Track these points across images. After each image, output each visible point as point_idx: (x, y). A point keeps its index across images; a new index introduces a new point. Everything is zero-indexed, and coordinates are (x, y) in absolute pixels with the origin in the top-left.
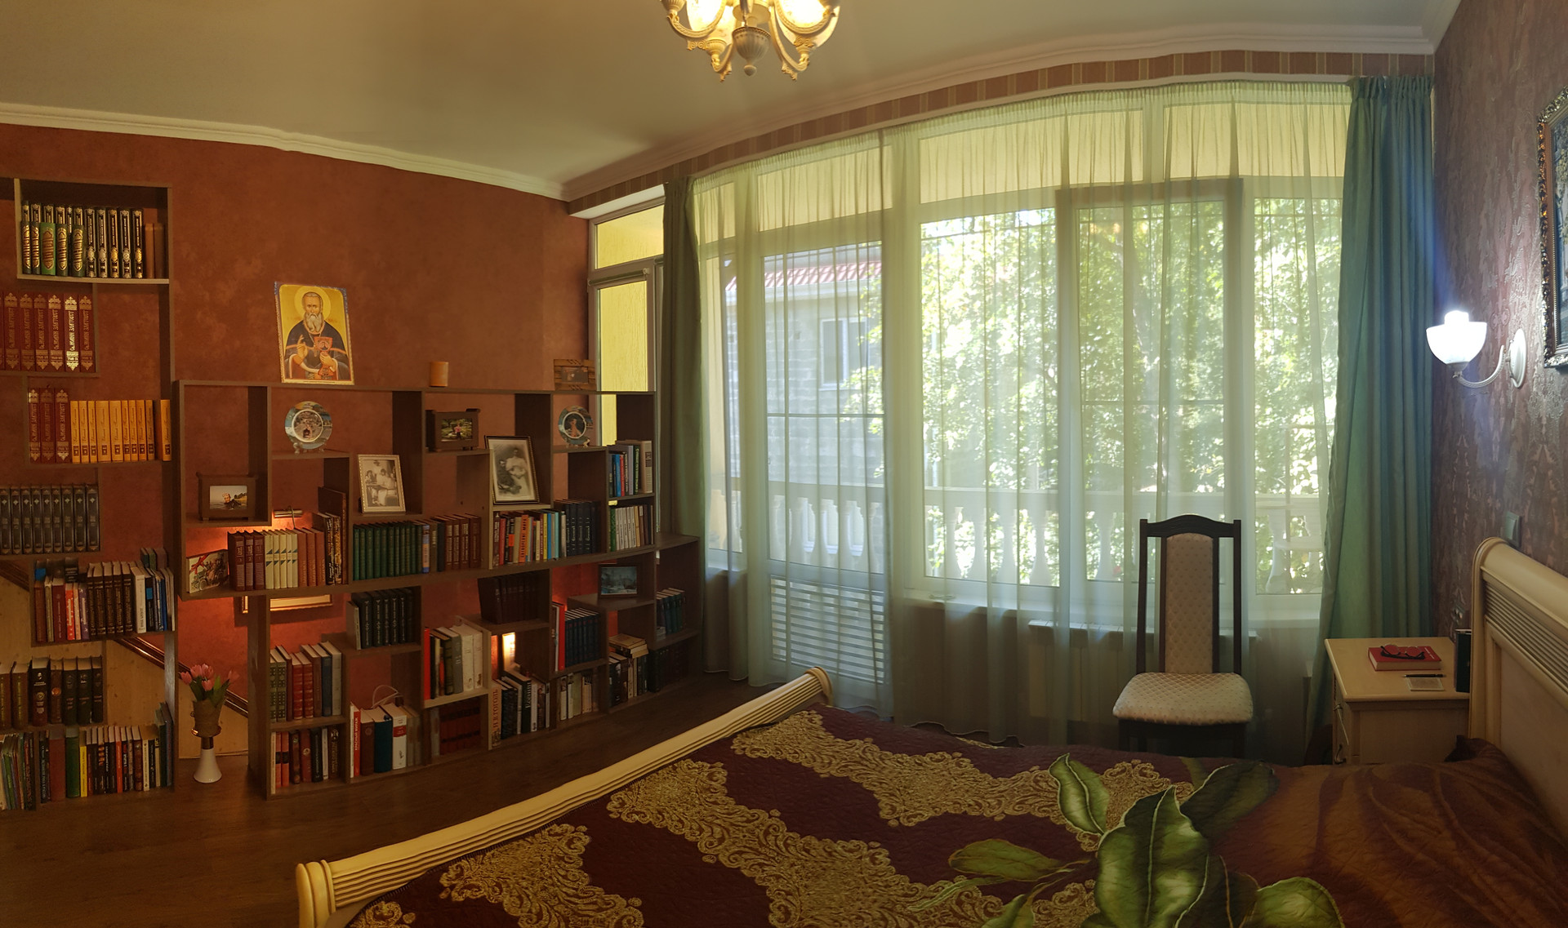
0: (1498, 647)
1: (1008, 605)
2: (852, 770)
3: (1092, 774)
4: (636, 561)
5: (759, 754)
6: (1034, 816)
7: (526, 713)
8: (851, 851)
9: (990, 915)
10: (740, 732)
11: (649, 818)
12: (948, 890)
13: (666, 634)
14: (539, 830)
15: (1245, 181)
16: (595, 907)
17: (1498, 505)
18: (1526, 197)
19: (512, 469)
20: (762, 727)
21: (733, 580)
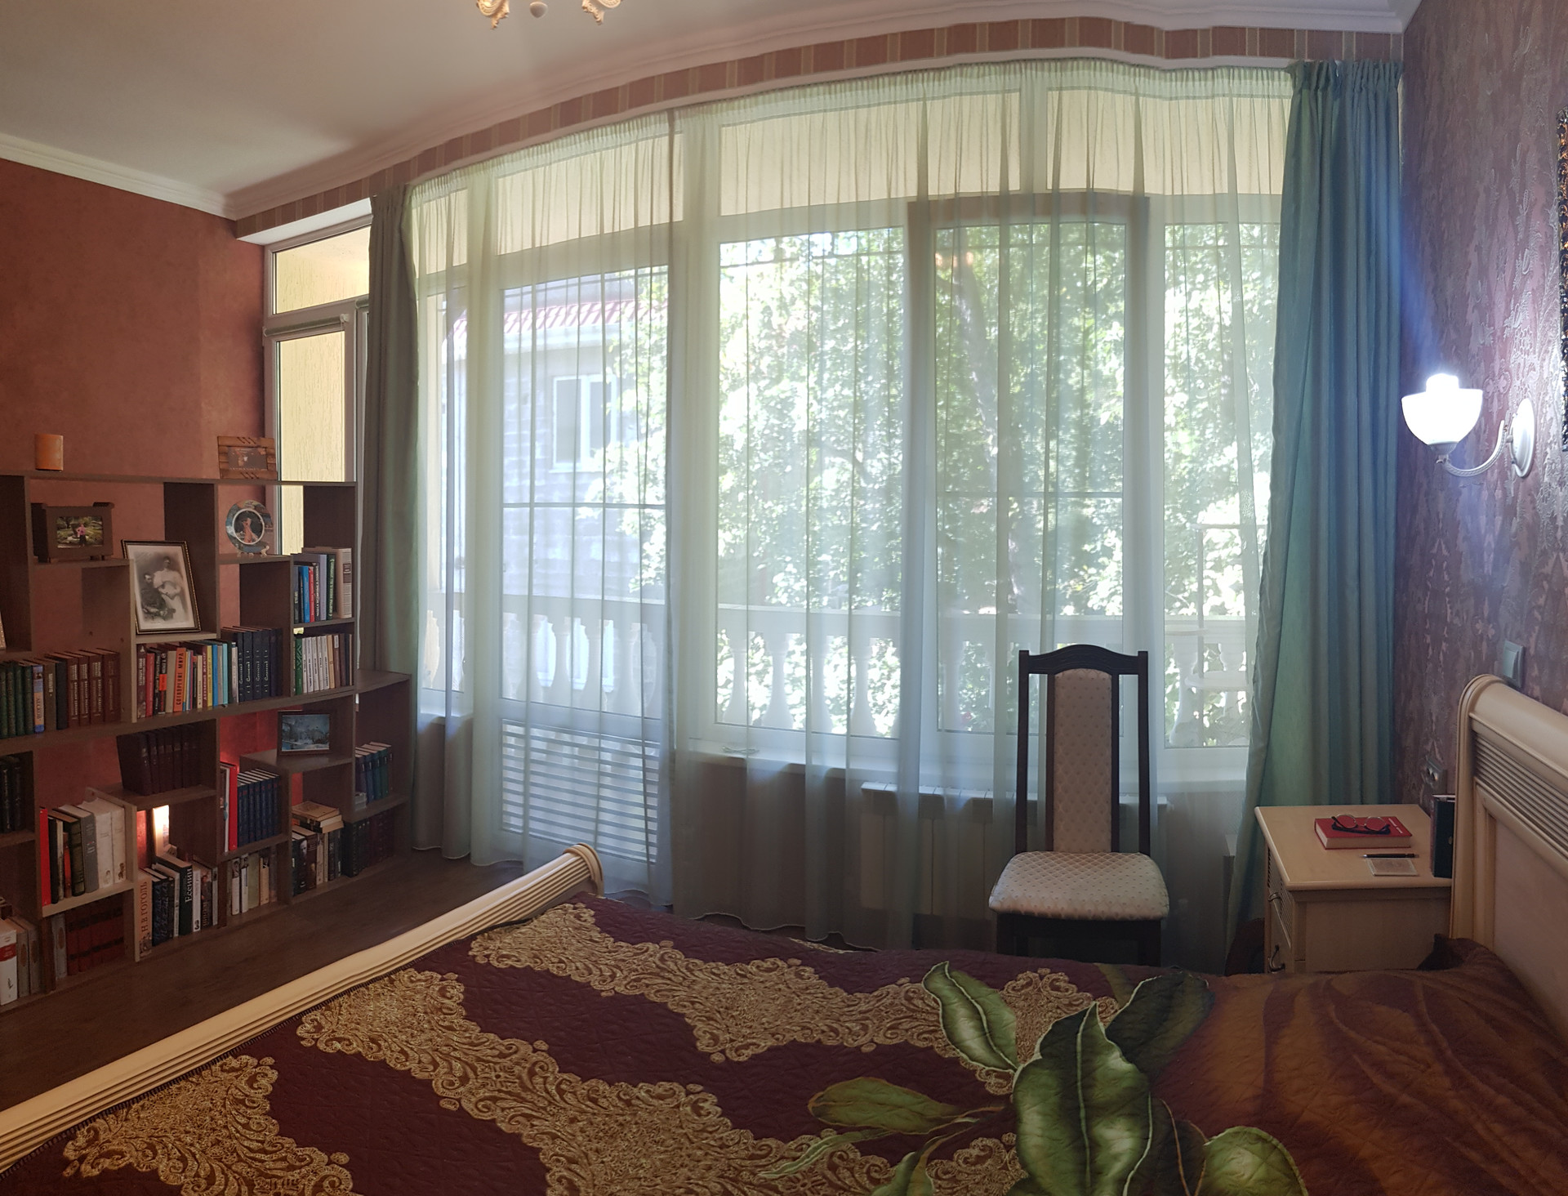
0: (1492, 819)
1: (834, 761)
2: (647, 986)
3: (985, 990)
4: (329, 707)
5: (510, 962)
6: (913, 1047)
7: (186, 909)
8: (660, 1097)
9: (876, 1182)
10: (481, 933)
11: (356, 1047)
12: (816, 1149)
13: (368, 802)
14: (208, 1066)
15: (1151, 201)
16: (284, 1165)
17: (1491, 632)
18: (1537, 223)
19: (163, 586)
20: (510, 925)
21: (452, 730)
